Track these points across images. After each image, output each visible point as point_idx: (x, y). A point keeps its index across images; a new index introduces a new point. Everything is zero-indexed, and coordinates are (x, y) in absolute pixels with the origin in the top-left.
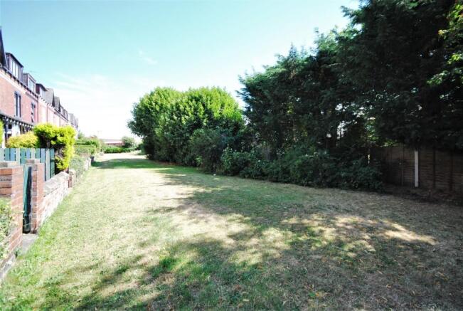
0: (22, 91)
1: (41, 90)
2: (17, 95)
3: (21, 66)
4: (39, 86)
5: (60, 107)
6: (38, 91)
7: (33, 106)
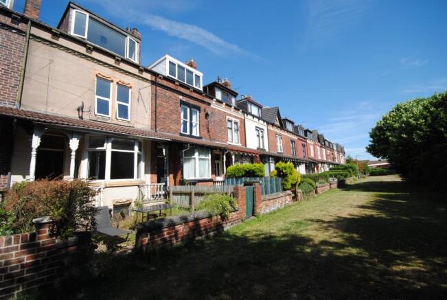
0: (295, 138)
1: (308, 133)
2: (292, 141)
3: (292, 123)
4: (306, 132)
5: (325, 141)
6: (306, 135)
7: (304, 146)
